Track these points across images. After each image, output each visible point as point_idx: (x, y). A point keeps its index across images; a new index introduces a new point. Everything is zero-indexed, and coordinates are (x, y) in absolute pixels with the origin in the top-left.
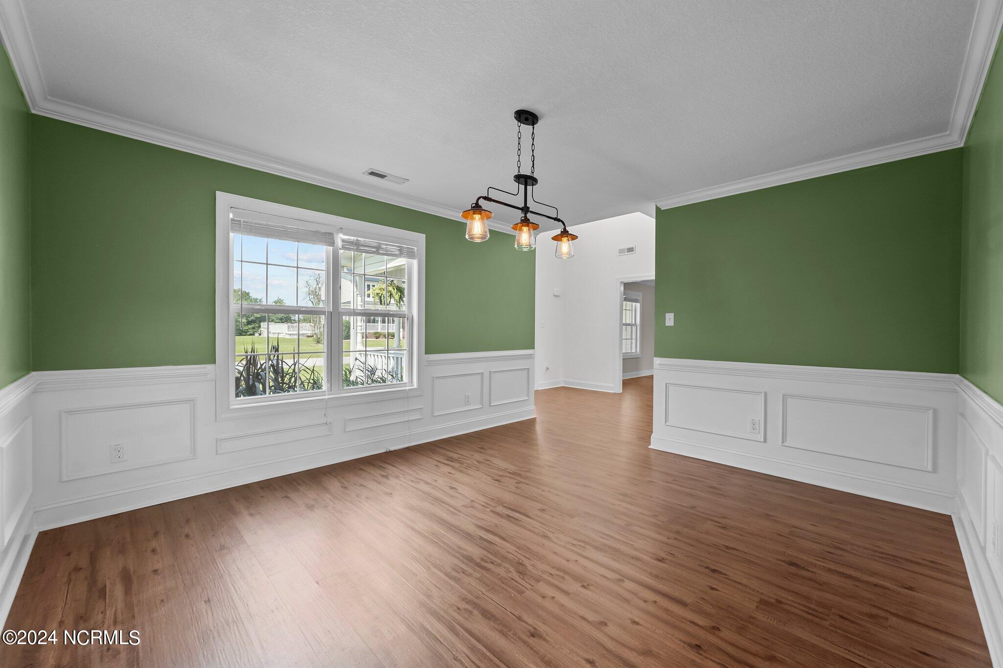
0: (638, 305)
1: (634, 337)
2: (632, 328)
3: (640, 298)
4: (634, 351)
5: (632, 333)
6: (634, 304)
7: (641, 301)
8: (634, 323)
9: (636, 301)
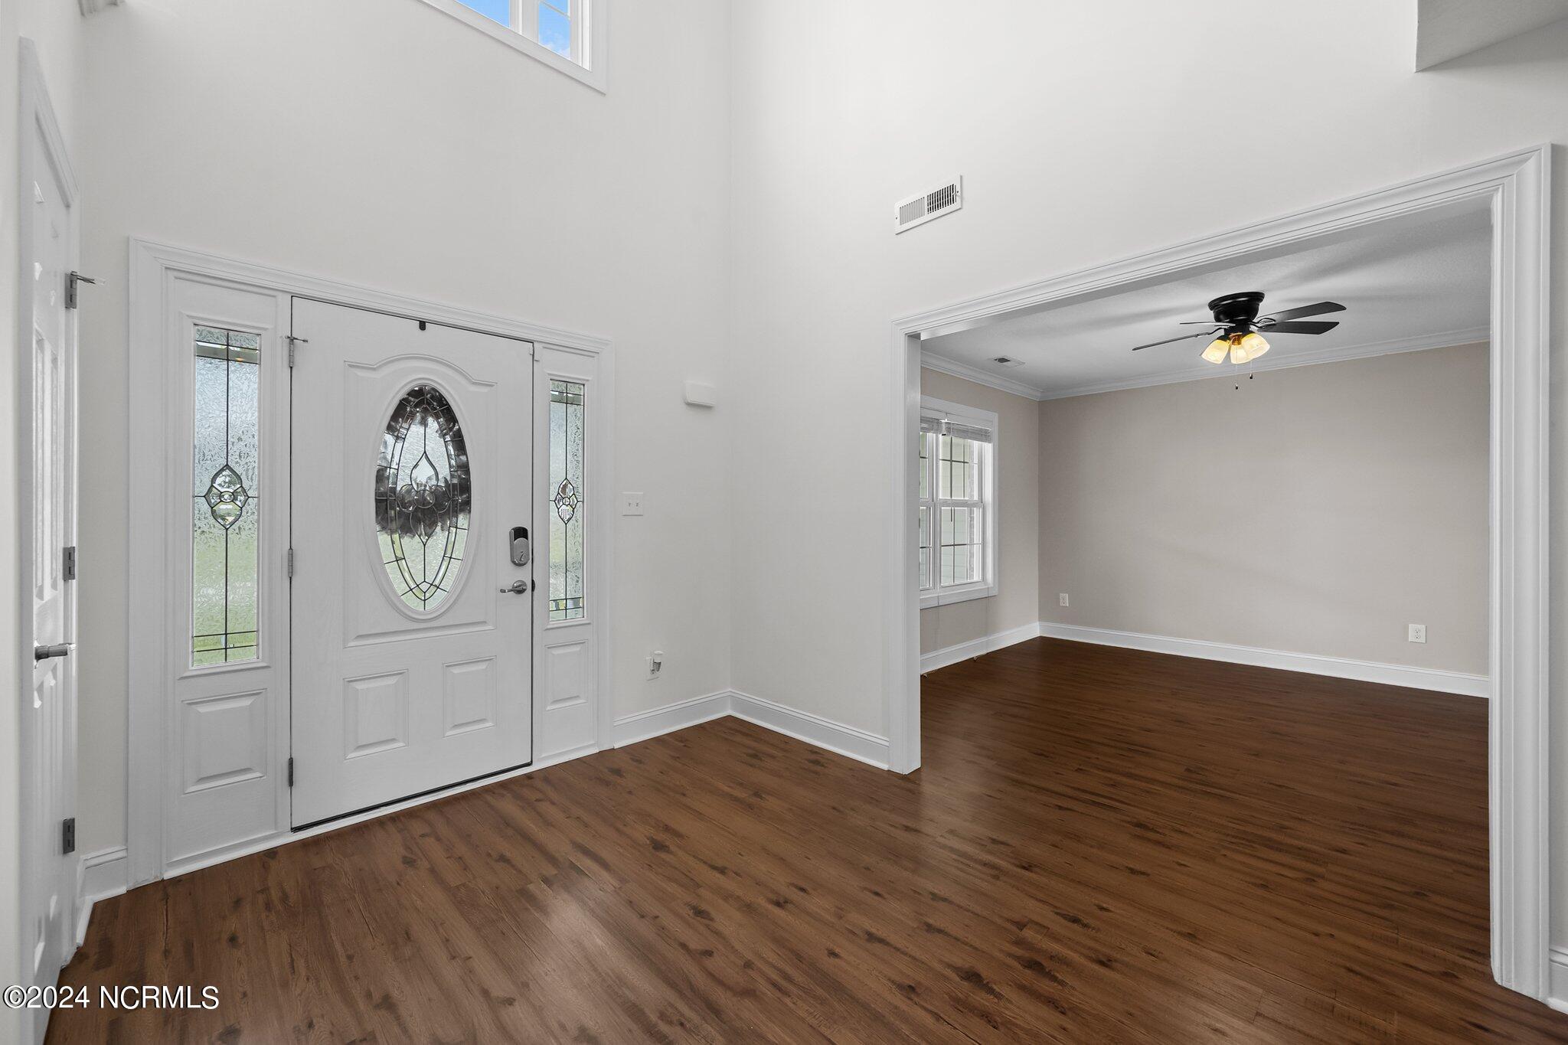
0: (988, 448)
1: (977, 538)
2: (971, 512)
3: (993, 429)
4: (977, 577)
5: (971, 526)
6: (976, 444)
7: (995, 436)
8: (976, 498)
9: (982, 435)
